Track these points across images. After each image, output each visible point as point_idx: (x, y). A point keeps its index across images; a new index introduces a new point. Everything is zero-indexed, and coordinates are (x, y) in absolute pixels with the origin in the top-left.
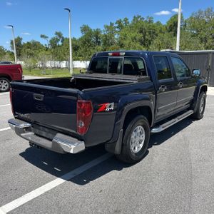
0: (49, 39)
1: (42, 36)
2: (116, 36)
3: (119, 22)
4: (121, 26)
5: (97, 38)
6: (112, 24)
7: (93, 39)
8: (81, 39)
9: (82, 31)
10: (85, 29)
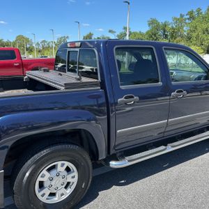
0: (116, 34)
1: (110, 31)
2: (184, 28)
3: (191, 13)
4: (192, 18)
5: (164, 31)
6: (182, 16)
7: (160, 33)
8: (147, 33)
9: (149, 25)
10: (152, 22)
